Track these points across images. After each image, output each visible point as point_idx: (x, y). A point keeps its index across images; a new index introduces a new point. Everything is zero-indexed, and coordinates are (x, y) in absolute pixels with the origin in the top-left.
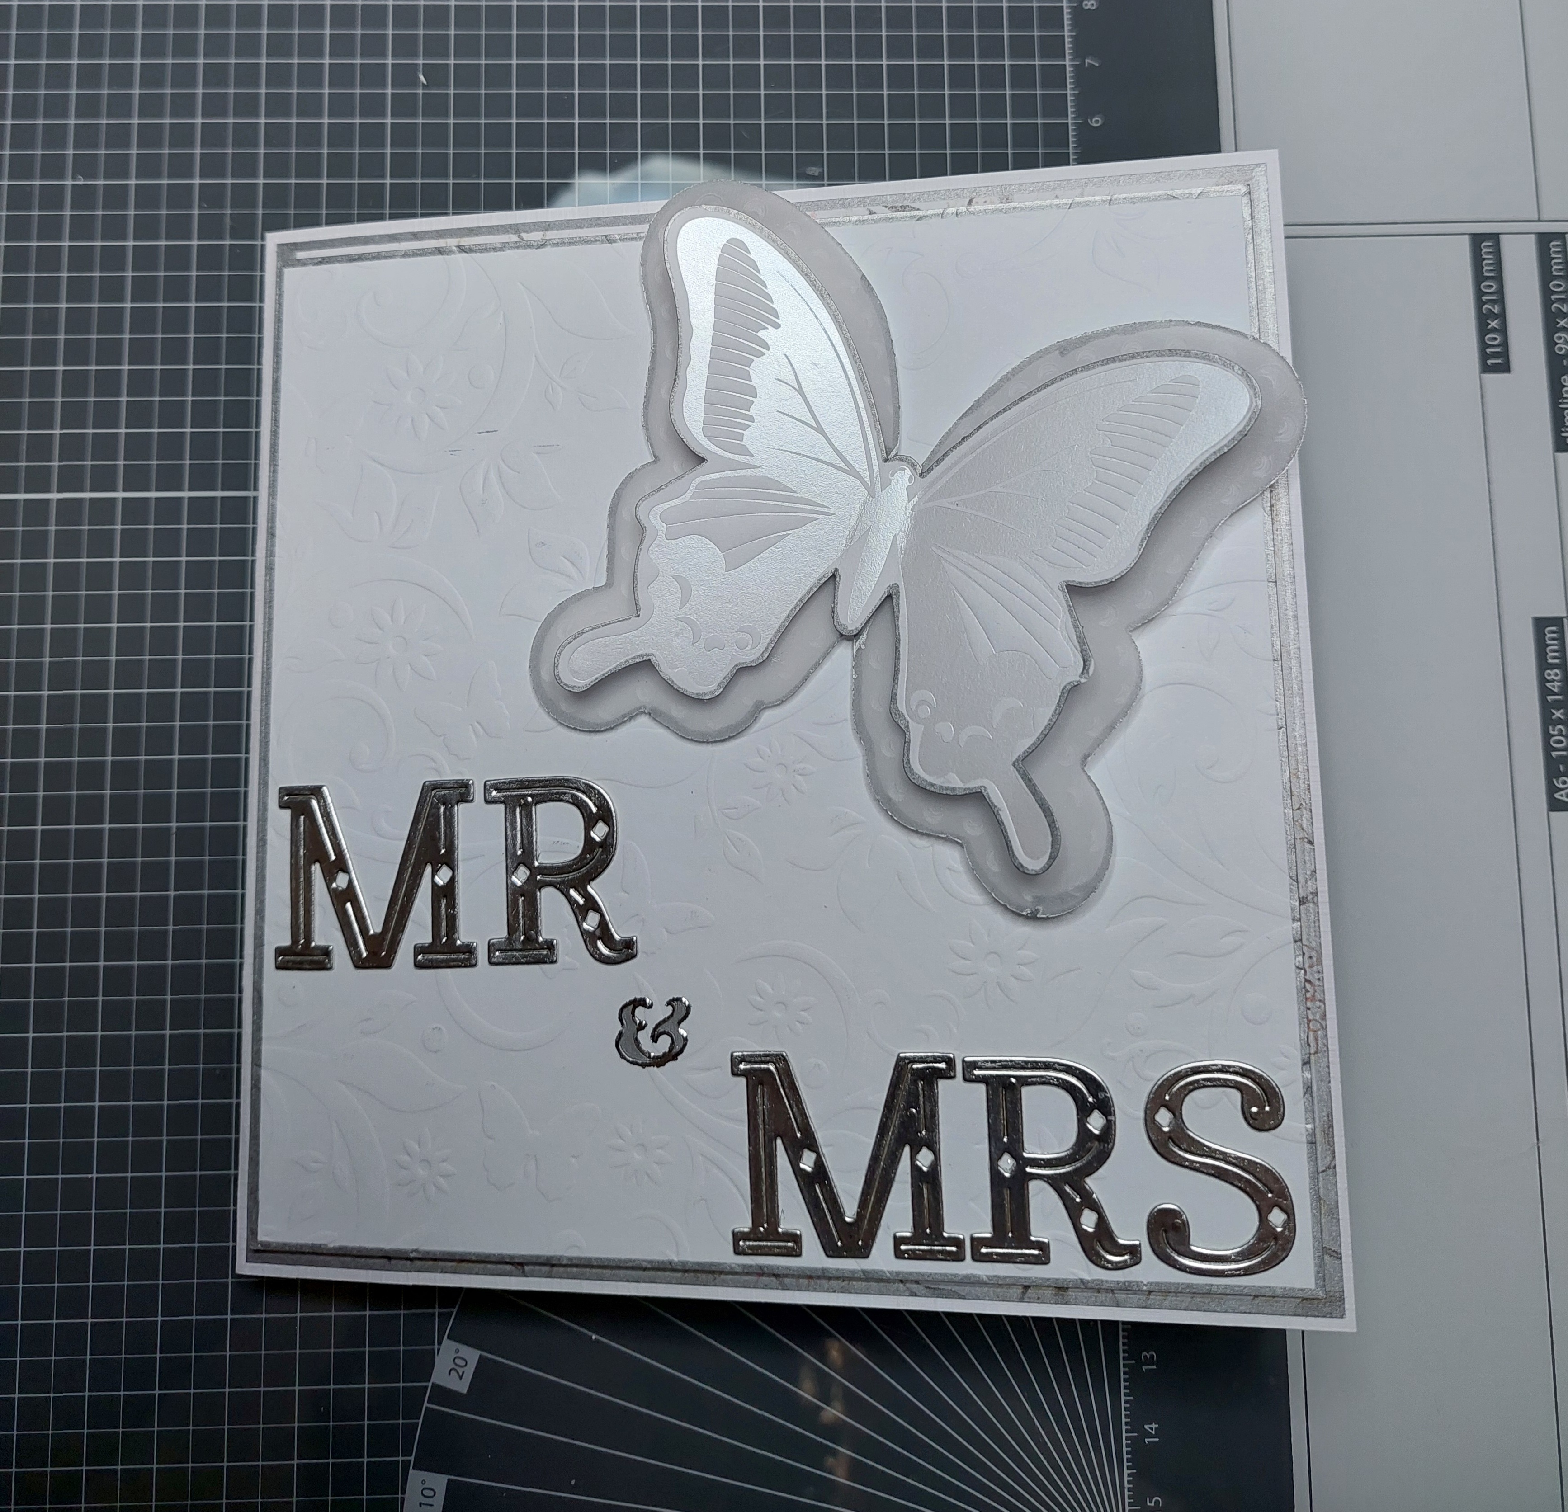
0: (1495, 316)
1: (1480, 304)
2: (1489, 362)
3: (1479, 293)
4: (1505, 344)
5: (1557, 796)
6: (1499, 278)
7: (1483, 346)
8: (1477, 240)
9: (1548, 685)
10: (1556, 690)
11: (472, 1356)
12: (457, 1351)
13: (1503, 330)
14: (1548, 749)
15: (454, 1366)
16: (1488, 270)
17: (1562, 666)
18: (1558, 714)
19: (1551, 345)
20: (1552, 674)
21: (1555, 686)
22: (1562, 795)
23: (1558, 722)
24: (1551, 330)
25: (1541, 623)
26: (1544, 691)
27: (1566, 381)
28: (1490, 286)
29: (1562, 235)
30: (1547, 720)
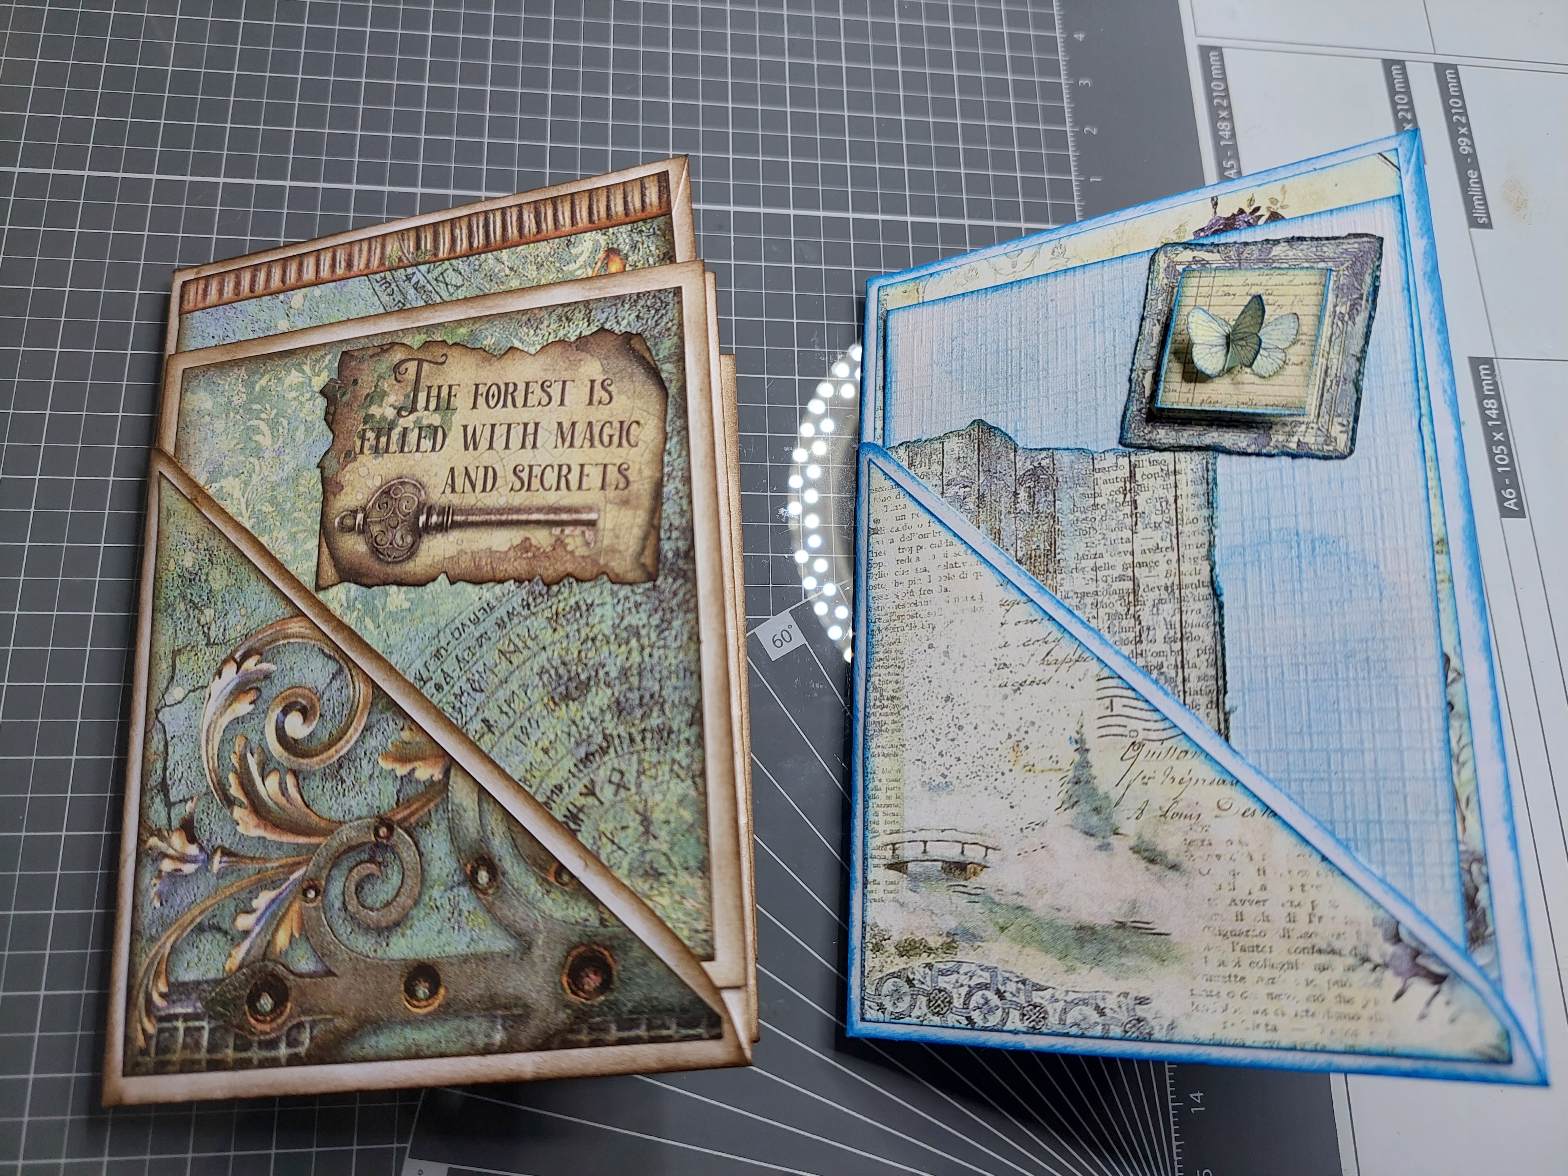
0: (1408, 120)
1: (1395, 111)
3: (1394, 103)
5: (1506, 504)
6: (1408, 92)
9: (1488, 412)
10: (1494, 417)
14: (1494, 465)
16: (1399, 86)
17: (1497, 397)
18: (1498, 436)
19: (1455, 146)
20: (1489, 403)
21: (1493, 413)
22: (1510, 505)
23: (1499, 443)
24: (1454, 135)
25: (1475, 362)
26: (1485, 418)
27: (1472, 174)
28: (1402, 99)
29: (1454, 66)
30: (1491, 443)
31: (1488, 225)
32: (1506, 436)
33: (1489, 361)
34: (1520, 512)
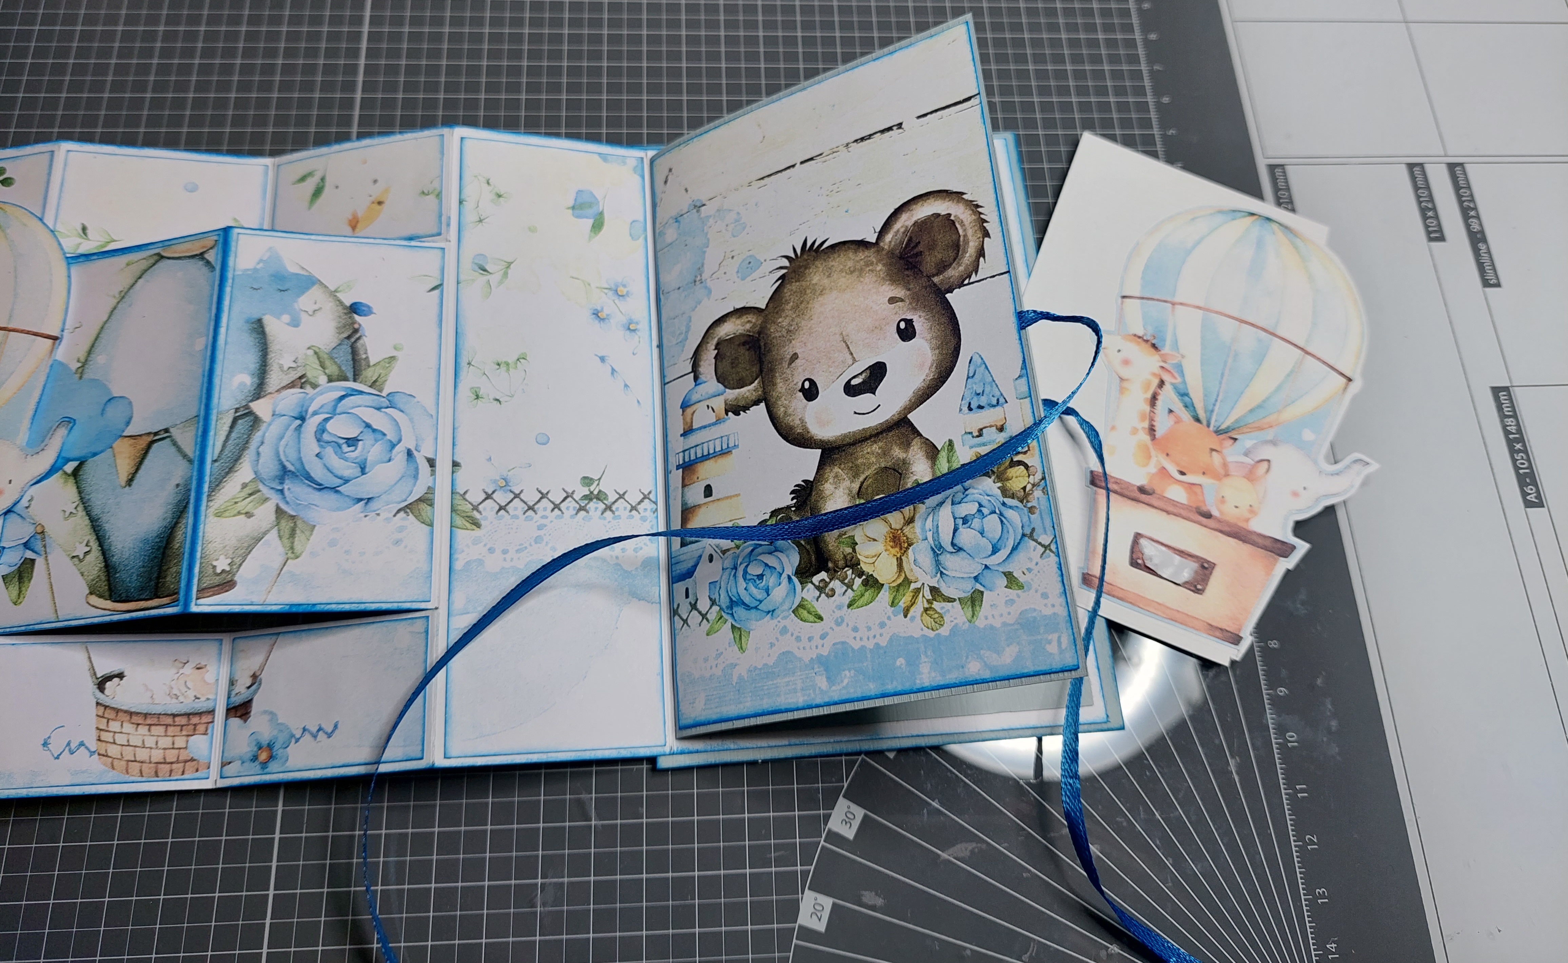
0: (1430, 209)
1: (1420, 203)
2: (1432, 235)
3: (1418, 197)
4: (1439, 225)
5: (1528, 498)
6: (1428, 187)
7: (1427, 227)
8: (1411, 166)
9: (1508, 428)
10: (1514, 431)
11: (827, 902)
12: (816, 899)
13: (1437, 217)
14: (1517, 469)
15: (813, 910)
16: (1420, 183)
17: (1515, 416)
18: (1518, 446)
19: (1468, 226)
20: (1509, 421)
21: (1513, 429)
22: (1532, 498)
23: (1519, 451)
24: (1466, 217)
25: (1496, 391)
26: (1507, 433)
27: (1482, 246)
28: (1423, 193)
29: (1461, 165)
30: (1512, 451)
31: (1498, 285)
32: (1524, 445)
33: (1506, 389)
34: (1539, 503)
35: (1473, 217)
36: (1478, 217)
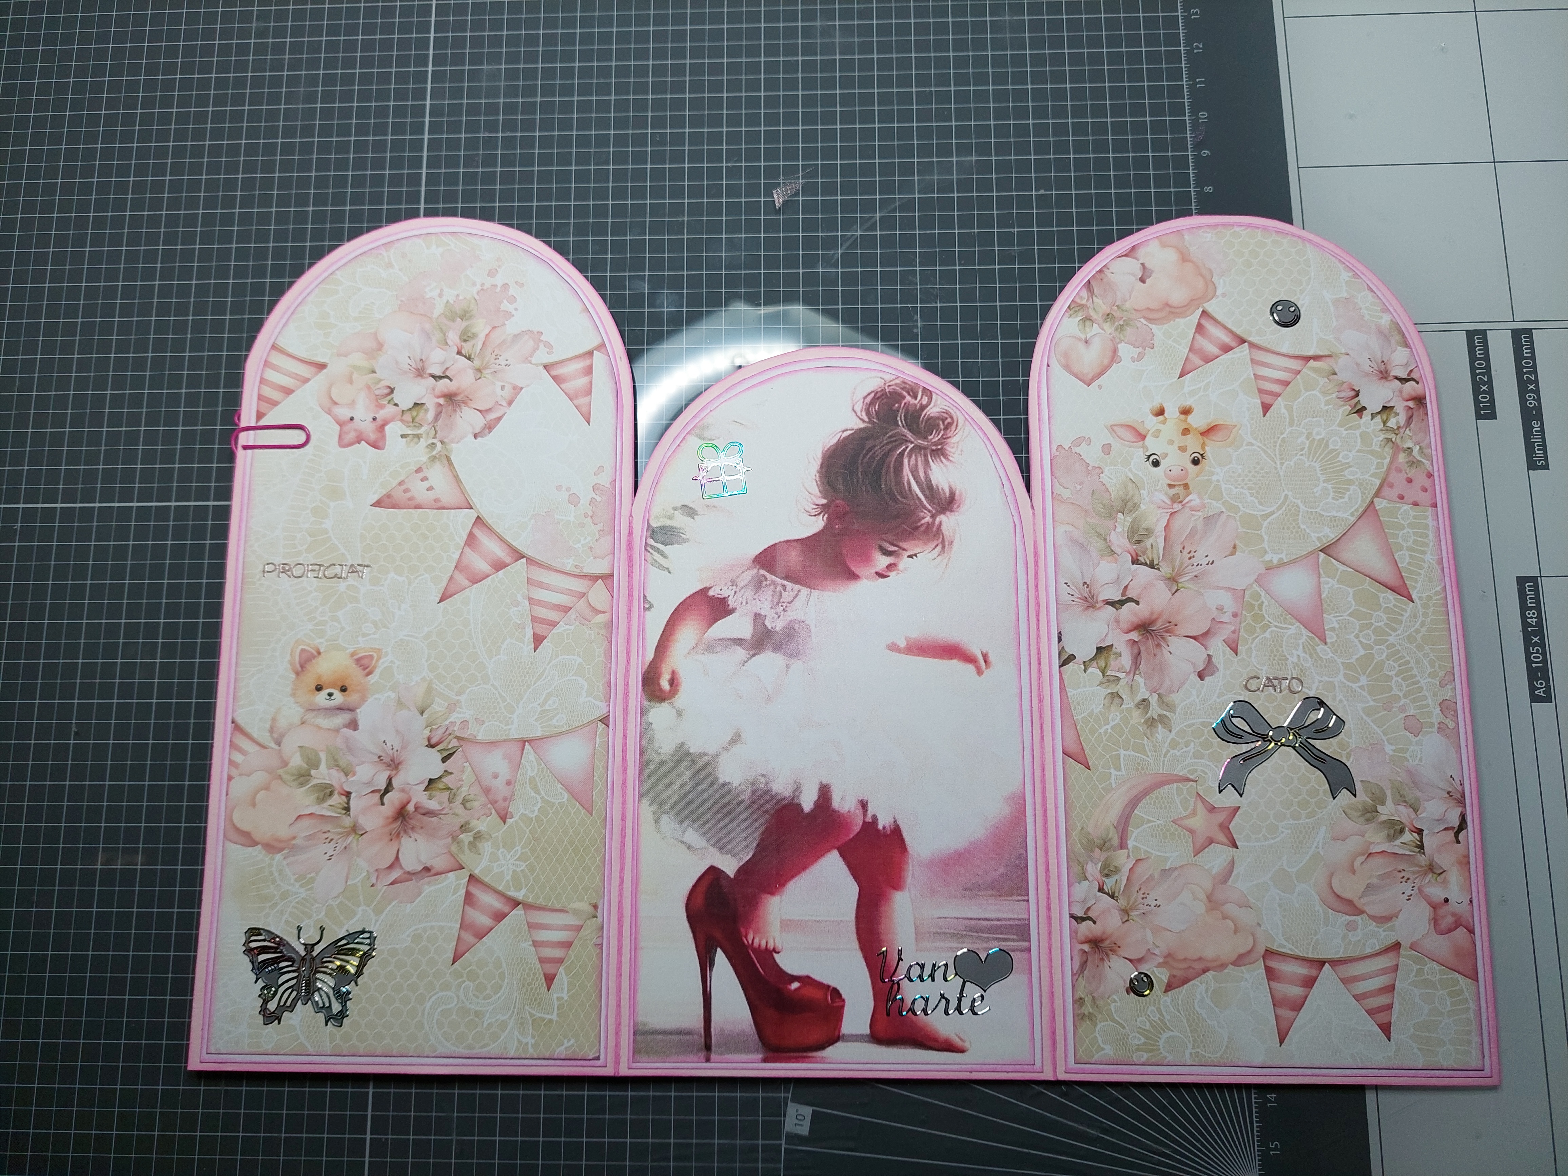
0: (1484, 383)
1: (1473, 375)
2: (1482, 412)
3: (1473, 369)
4: (1492, 401)
5: (1536, 692)
6: (1487, 359)
7: (1477, 402)
8: (1471, 334)
9: (1528, 620)
10: (1534, 624)
13: (1491, 392)
14: (1529, 662)
16: (1479, 353)
17: (1538, 608)
18: (1536, 639)
19: (1523, 401)
20: (1530, 613)
21: (1533, 621)
22: (1540, 692)
23: (1536, 644)
24: (1523, 391)
25: (1521, 581)
26: (1525, 624)
27: (1535, 424)
28: (1480, 364)
29: (1529, 331)
30: (1528, 644)
31: (1547, 467)
32: (1542, 639)
33: (1534, 580)
34: (1547, 699)
35: (1532, 391)
36: (1537, 391)
